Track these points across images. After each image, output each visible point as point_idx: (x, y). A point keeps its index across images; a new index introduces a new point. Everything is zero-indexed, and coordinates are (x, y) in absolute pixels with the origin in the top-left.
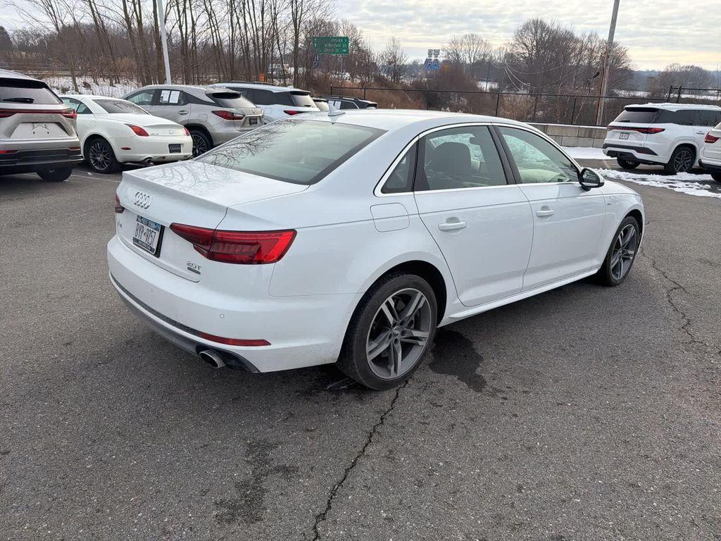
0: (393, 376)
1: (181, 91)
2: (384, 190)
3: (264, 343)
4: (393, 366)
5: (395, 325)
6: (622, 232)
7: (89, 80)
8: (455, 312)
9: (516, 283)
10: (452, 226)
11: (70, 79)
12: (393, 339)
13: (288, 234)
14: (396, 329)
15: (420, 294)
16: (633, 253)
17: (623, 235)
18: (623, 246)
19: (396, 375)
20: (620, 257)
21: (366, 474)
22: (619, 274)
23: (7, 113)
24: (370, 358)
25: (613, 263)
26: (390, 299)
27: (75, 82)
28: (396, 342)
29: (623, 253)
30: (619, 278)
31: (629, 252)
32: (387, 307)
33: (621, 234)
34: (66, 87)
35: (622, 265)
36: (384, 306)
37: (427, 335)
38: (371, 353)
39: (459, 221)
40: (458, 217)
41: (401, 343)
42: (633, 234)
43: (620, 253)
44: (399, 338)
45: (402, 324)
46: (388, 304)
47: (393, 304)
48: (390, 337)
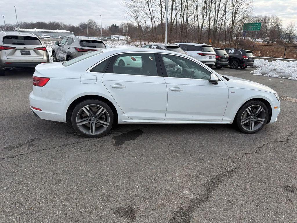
0: (90, 134)
1: (157, 46)
2: (91, 71)
3: (40, 110)
4: (91, 131)
5: (92, 117)
6: (249, 107)
8: (124, 118)
9: (162, 116)
10: (117, 87)
11: (140, 42)
12: (92, 121)
13: (46, 79)
14: (93, 118)
15: (102, 108)
16: (263, 120)
17: (250, 109)
18: (255, 115)
19: (92, 134)
20: (252, 120)
21: (46, 152)
22: (250, 128)
23: (87, 50)
24: (78, 125)
25: (243, 122)
26: (87, 107)
27: (141, 43)
28: (93, 123)
29: (255, 118)
30: (250, 130)
31: (259, 119)
32: (85, 109)
33: (248, 109)
34: (138, 45)
35: (253, 124)
36: (83, 108)
37: (108, 124)
38: (79, 123)
39: (122, 85)
40: (121, 84)
41: (96, 124)
42: (261, 110)
43: (252, 119)
44: (95, 122)
45: (96, 117)
46: (86, 108)
47: (88, 109)
48: (90, 120)
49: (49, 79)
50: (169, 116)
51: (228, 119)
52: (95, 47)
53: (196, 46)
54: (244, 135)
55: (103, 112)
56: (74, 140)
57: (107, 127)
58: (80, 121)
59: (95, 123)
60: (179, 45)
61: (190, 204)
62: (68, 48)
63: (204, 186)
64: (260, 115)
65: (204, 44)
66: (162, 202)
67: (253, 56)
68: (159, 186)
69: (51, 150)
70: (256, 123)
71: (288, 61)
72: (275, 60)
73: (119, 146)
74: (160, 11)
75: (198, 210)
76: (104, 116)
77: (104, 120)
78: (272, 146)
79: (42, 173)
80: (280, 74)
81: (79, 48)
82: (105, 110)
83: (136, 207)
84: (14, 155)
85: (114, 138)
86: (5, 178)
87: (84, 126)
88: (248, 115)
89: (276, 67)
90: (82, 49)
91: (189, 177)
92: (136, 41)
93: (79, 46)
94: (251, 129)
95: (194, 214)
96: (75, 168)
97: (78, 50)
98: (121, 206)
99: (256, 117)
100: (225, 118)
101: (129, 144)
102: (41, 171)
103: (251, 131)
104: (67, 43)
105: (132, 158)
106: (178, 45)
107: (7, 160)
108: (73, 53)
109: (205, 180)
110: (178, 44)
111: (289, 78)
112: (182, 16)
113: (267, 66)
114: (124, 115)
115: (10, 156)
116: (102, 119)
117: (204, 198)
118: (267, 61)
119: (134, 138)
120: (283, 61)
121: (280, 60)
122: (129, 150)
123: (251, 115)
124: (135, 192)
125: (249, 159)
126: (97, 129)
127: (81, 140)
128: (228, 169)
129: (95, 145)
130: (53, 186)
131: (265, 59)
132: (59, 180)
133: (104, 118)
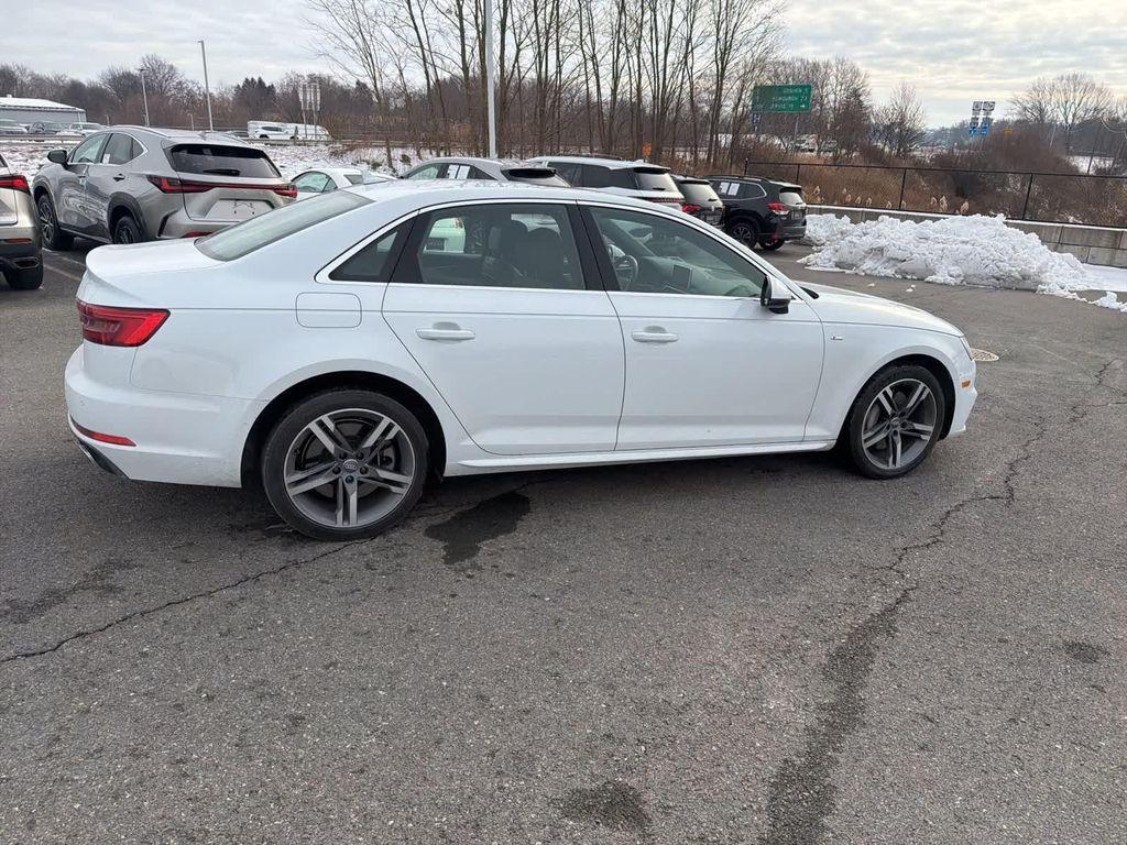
0: (340, 524)
1: (472, 167)
2: (333, 276)
4: (341, 512)
5: (345, 456)
6: (887, 389)
7: (411, 152)
8: (468, 453)
9: (606, 435)
10: (445, 335)
11: (384, 150)
12: (344, 476)
13: (155, 314)
14: (350, 463)
15: (386, 421)
16: (930, 429)
17: (890, 394)
18: (903, 414)
19: (346, 525)
20: (895, 433)
21: (183, 612)
22: (891, 460)
23: (204, 187)
24: (292, 492)
25: (868, 439)
26: (325, 418)
27: (389, 155)
28: (350, 480)
29: (903, 425)
30: (891, 466)
31: (918, 426)
32: (320, 429)
33: (885, 394)
34: (379, 161)
35: (899, 446)
36: (313, 426)
37: (408, 479)
38: (296, 485)
39: (459, 329)
40: (457, 322)
41: (360, 483)
42: (923, 397)
43: (896, 426)
44: (357, 475)
45: (360, 457)
46: (321, 424)
47: (331, 426)
48: (337, 471)
49: (165, 313)
50: (629, 434)
51: (820, 435)
52: (236, 173)
53: (611, 168)
54: (872, 483)
55: (391, 435)
56: (273, 554)
57: (404, 491)
58: (299, 476)
59: (355, 482)
60: (550, 164)
61: (809, 744)
62: (117, 179)
63: (828, 676)
64: (918, 414)
65: (639, 163)
66: (714, 748)
67: (804, 205)
68: (678, 697)
69: (201, 601)
70: (908, 440)
71: (918, 220)
72: (875, 217)
73: (467, 563)
74: (458, 32)
75: (841, 760)
76: (390, 453)
77: (392, 466)
78: (973, 515)
79: (210, 698)
80: (899, 265)
81: (168, 178)
82: (397, 428)
83: (633, 782)
84: (51, 639)
85: (433, 532)
86: (58, 739)
87: (313, 495)
88: (883, 416)
89: (882, 242)
90: (184, 183)
91: (762, 651)
92: (367, 146)
93: (167, 171)
94: (894, 462)
95: (837, 776)
96: (334, 664)
97: (167, 187)
98: (577, 784)
99: (908, 419)
100: (813, 431)
101: (500, 551)
102: (199, 690)
103: (892, 471)
104: (107, 157)
105: (536, 603)
106: (544, 166)
107: (29, 665)
108: (147, 197)
109: (819, 654)
110: (543, 162)
111: (928, 279)
112: (540, 57)
113: (855, 240)
114: (468, 442)
115: (35, 646)
116: (384, 463)
117: (843, 716)
118: (846, 219)
119: (509, 529)
120: (903, 218)
121: (890, 215)
122: (510, 575)
123: (893, 415)
124: (604, 728)
125: (923, 566)
126: (365, 503)
127: (306, 552)
128: (876, 609)
129: (369, 566)
130: (280, 746)
131: (839, 214)
132: (296, 720)
133: (389, 459)
